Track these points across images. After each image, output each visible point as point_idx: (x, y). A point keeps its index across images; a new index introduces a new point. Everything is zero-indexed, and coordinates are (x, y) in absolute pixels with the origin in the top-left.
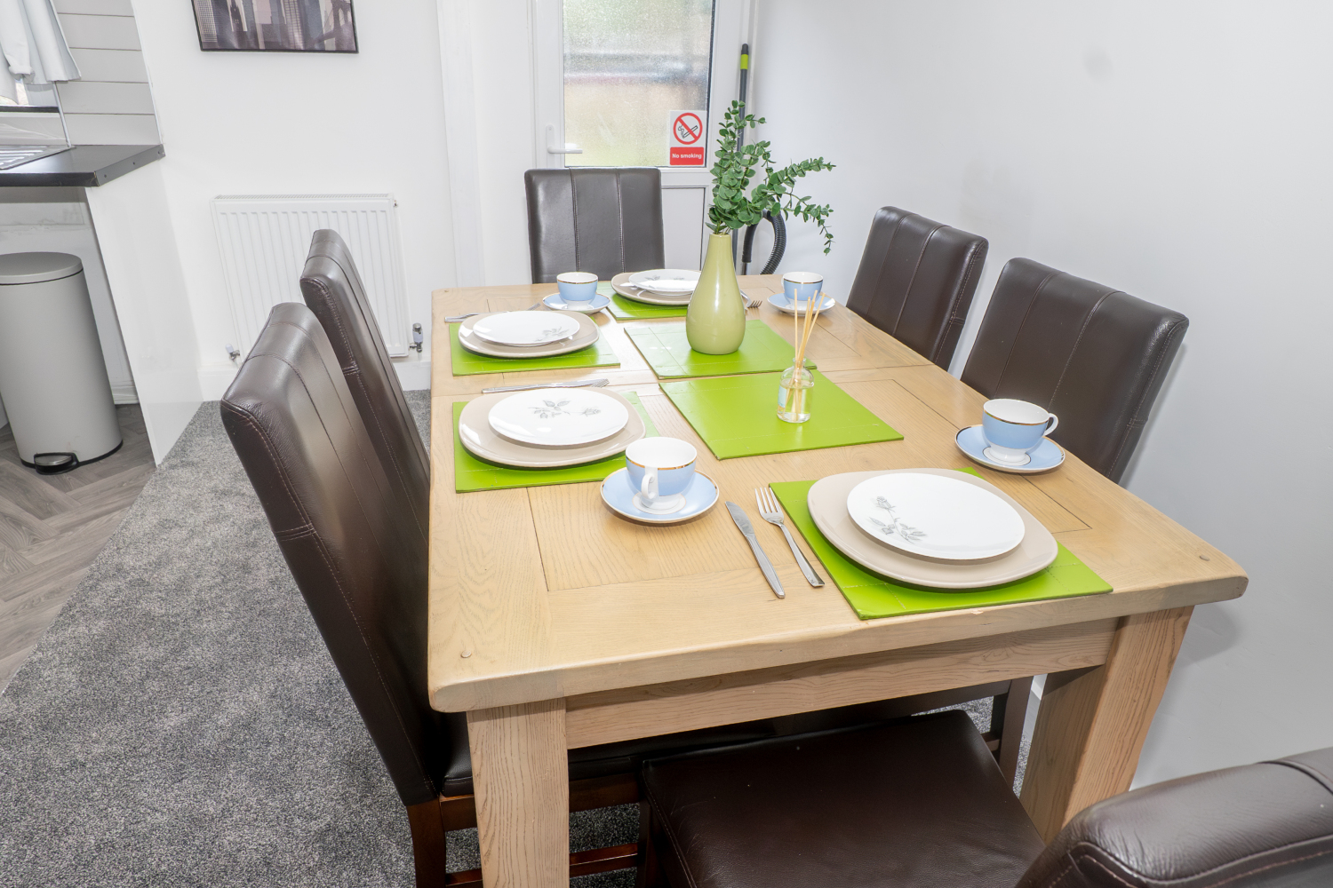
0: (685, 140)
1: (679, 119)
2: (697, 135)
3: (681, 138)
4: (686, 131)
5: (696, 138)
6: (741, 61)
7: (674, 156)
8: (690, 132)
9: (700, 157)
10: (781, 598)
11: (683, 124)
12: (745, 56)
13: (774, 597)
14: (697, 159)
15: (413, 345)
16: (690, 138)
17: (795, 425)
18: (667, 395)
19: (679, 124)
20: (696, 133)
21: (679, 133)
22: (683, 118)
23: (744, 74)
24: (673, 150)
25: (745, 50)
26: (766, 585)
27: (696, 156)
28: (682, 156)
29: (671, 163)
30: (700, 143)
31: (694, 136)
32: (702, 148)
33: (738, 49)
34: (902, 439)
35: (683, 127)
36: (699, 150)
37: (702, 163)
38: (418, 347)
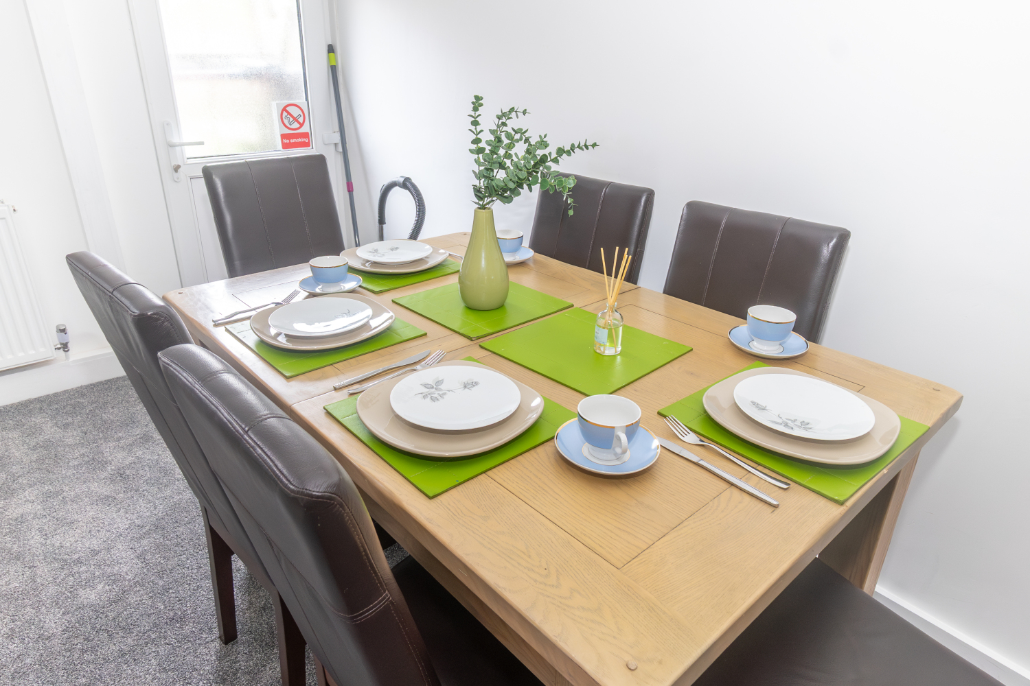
0: (292, 127)
1: (284, 109)
2: (301, 122)
3: (288, 125)
4: (291, 119)
5: (302, 125)
6: (329, 58)
7: (285, 141)
8: (296, 120)
9: (306, 140)
10: (776, 507)
11: (289, 113)
12: (332, 54)
13: (773, 509)
14: (304, 142)
15: (59, 346)
16: (296, 125)
17: (614, 357)
18: (494, 353)
19: (285, 114)
20: (301, 120)
21: (286, 122)
22: (287, 109)
23: (333, 70)
24: (283, 136)
25: (331, 49)
26: (754, 499)
27: (303, 140)
28: (292, 141)
29: (283, 148)
30: (305, 129)
31: (299, 123)
32: (308, 133)
33: (325, 49)
34: (692, 350)
35: (289, 116)
36: (306, 135)
37: (309, 146)
38: (65, 347)
